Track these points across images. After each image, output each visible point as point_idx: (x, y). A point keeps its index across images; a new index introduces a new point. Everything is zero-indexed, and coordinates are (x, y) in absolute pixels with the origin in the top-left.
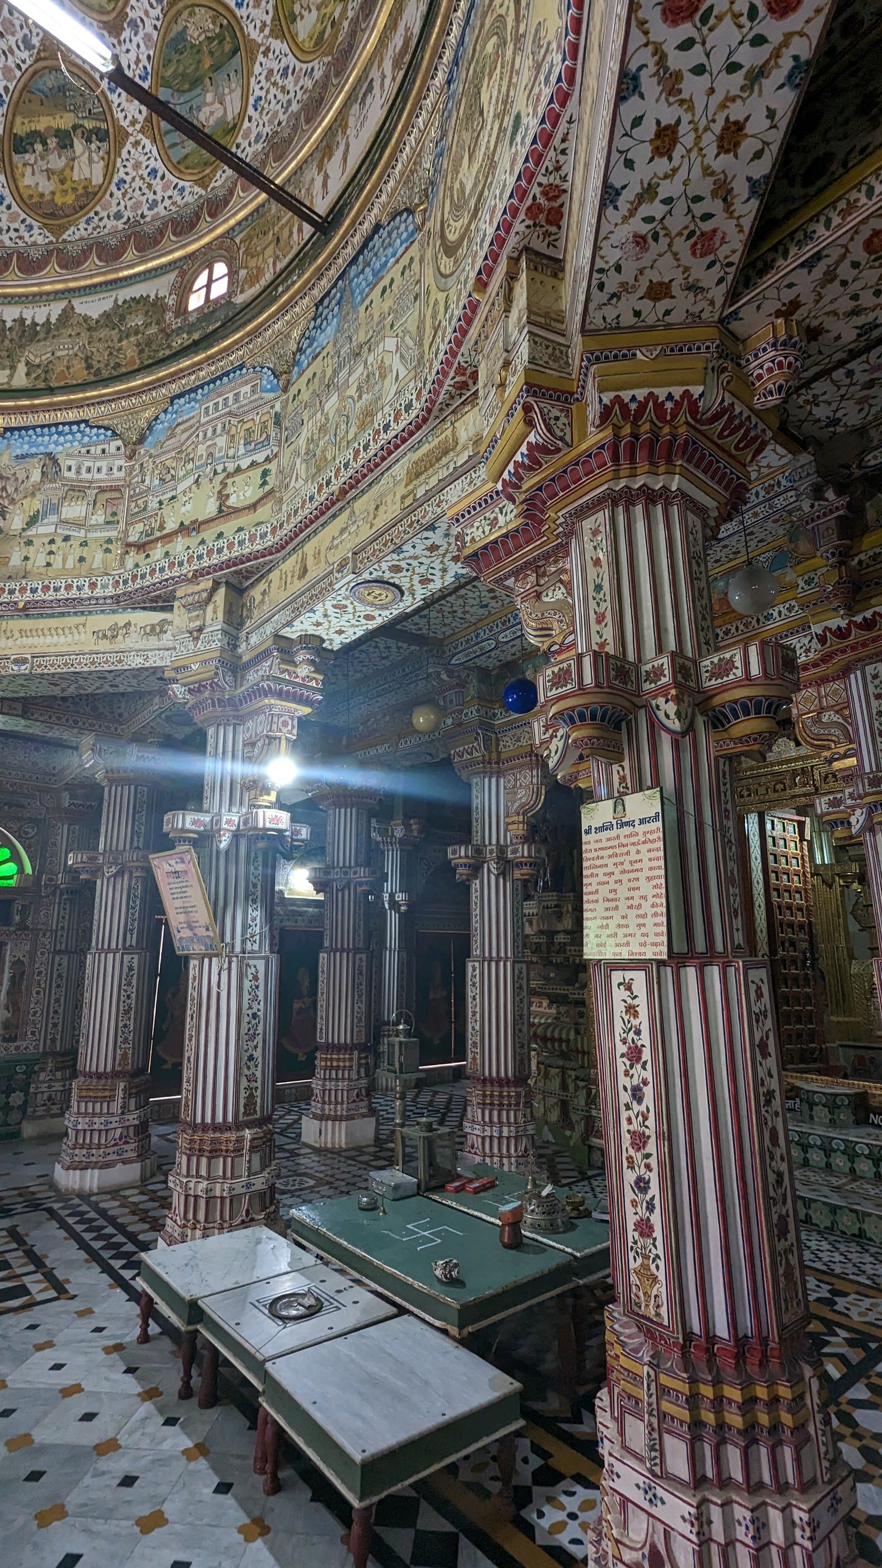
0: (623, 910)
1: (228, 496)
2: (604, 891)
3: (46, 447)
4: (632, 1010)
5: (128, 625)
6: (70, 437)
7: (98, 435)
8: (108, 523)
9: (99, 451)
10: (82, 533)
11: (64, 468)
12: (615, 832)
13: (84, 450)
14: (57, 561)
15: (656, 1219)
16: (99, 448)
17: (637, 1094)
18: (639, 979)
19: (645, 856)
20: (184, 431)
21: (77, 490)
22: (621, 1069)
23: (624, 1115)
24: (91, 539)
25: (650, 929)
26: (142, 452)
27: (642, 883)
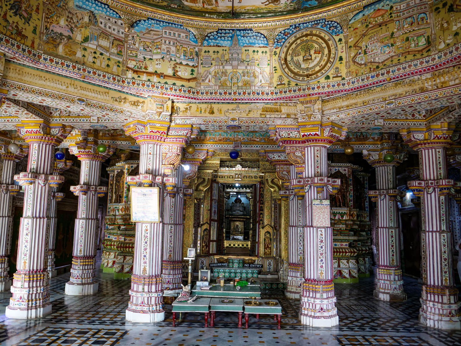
0: (321, 219)
1: (177, 71)
2: (317, 215)
3: (91, 7)
4: (322, 235)
5: (125, 98)
6: (100, 8)
7: (114, 14)
8: (118, 54)
9: (114, 22)
10: (108, 54)
11: (99, 22)
12: (320, 206)
13: (107, 18)
14: (98, 62)
15: (324, 265)
16: (114, 20)
17: (322, 247)
18: (323, 230)
19: (326, 210)
20: (154, 35)
21: (105, 34)
22: (319, 244)
23: (319, 251)
24: (113, 59)
25: (327, 222)
26: (133, 31)
27: (325, 215)
